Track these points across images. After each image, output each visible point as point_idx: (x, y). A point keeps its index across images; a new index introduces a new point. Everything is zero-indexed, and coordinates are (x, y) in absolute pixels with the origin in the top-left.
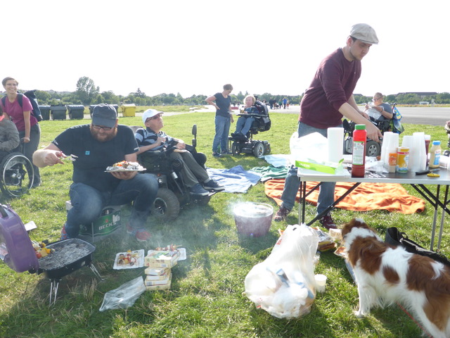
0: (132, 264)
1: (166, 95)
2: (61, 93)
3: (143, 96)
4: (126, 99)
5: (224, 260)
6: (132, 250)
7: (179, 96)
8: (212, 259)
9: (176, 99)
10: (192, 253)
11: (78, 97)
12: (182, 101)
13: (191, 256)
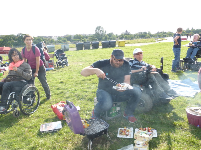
0: (127, 135)
1: (142, 33)
2: (88, 35)
3: (129, 34)
4: (120, 36)
5: (180, 141)
6: (126, 127)
7: (149, 33)
8: (173, 139)
9: (148, 35)
10: (160, 134)
11: (96, 36)
12: (151, 36)
13: (160, 135)
